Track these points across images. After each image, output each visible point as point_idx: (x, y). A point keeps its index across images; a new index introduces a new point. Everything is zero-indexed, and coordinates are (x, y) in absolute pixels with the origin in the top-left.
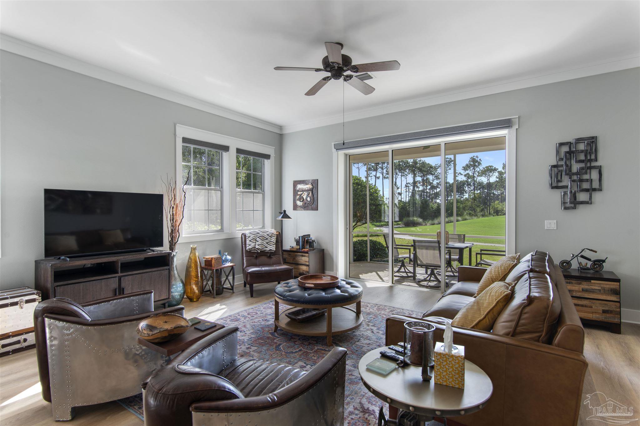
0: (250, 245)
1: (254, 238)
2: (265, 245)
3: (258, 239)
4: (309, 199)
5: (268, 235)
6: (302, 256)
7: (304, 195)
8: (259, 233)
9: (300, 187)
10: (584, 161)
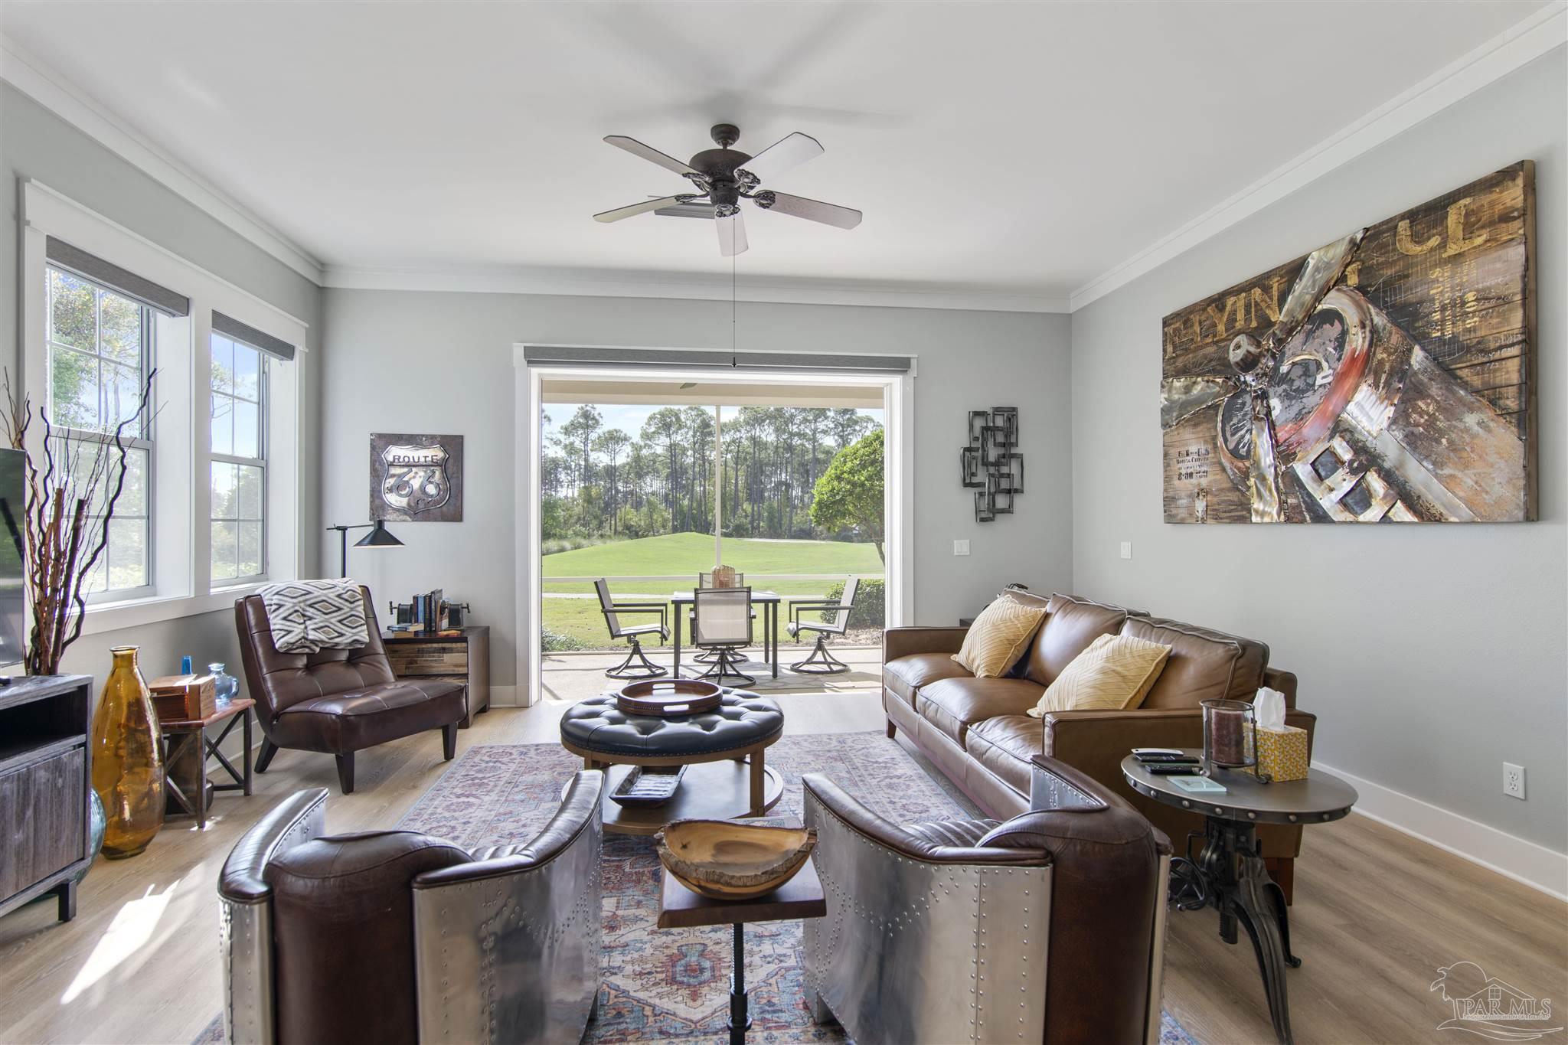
0: (289, 632)
1: (297, 608)
2: (336, 628)
3: (310, 612)
4: (431, 489)
5: (339, 596)
6: (444, 650)
7: (414, 477)
8: (310, 593)
9: (394, 452)
10: (1003, 445)
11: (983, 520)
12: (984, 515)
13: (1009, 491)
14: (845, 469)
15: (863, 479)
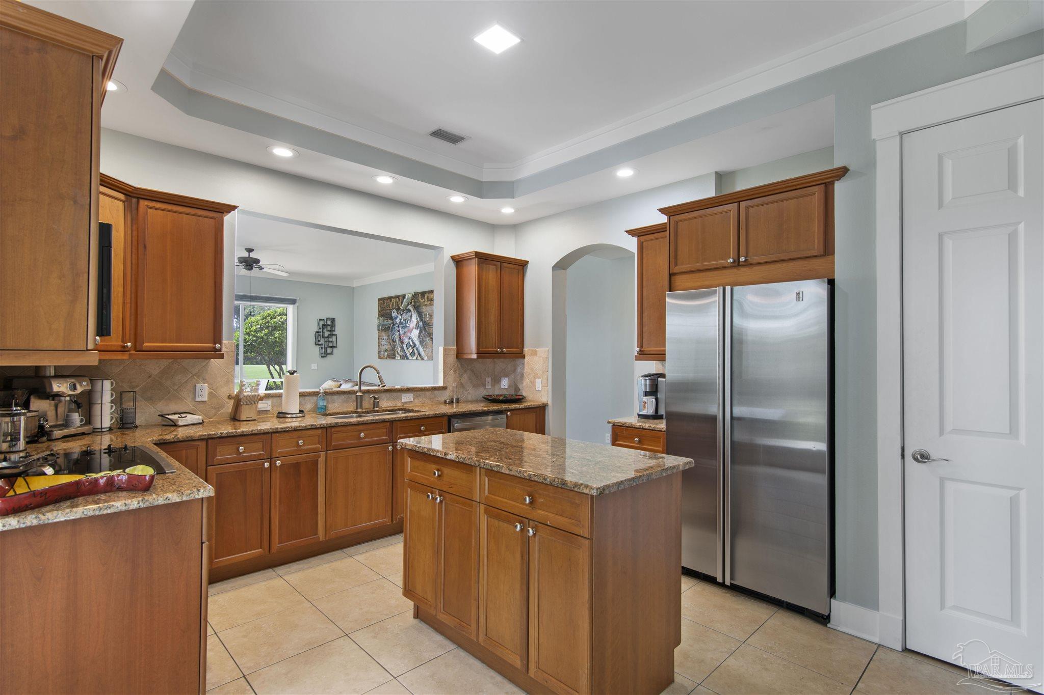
10: (330, 331)
11: (322, 357)
12: (322, 355)
13: (332, 347)
14: (252, 329)
15: (262, 335)
